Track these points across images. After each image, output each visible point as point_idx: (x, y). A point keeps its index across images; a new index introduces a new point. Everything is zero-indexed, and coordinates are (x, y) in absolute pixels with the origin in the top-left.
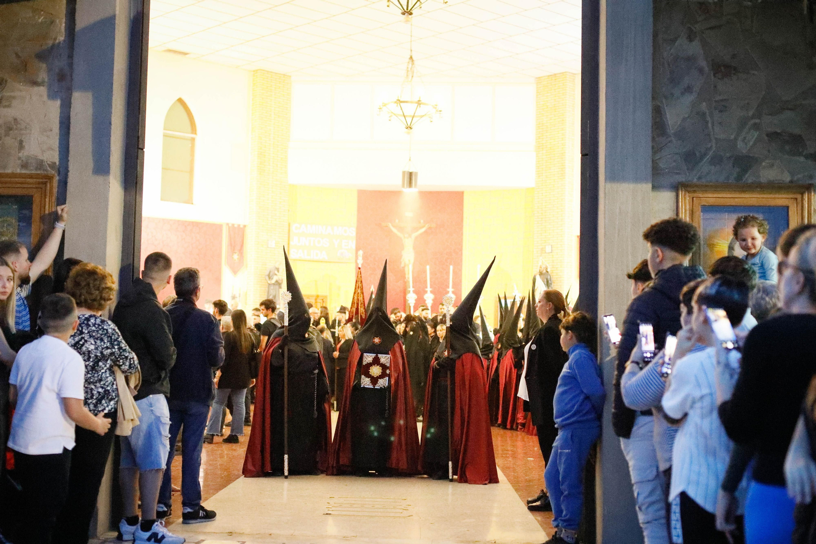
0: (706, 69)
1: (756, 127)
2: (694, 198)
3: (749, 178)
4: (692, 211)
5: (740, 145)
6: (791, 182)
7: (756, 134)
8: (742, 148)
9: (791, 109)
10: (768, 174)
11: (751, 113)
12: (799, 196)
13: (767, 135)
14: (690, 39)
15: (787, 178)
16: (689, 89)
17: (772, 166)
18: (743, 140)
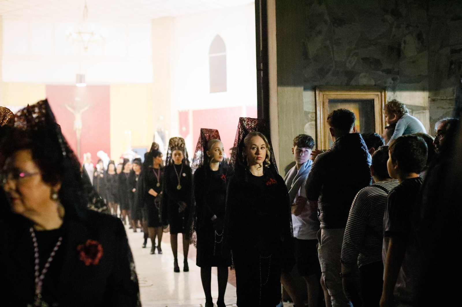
0: (329, 21)
1: (356, 54)
2: (325, 95)
3: (353, 83)
4: (324, 102)
5: (348, 65)
6: (375, 85)
7: (356, 58)
8: (349, 66)
9: (374, 45)
10: (363, 81)
11: (353, 47)
12: (379, 93)
13: (362, 59)
14: (320, 4)
15: (373, 82)
16: (320, 32)
17: (365, 76)
18: (349, 62)
